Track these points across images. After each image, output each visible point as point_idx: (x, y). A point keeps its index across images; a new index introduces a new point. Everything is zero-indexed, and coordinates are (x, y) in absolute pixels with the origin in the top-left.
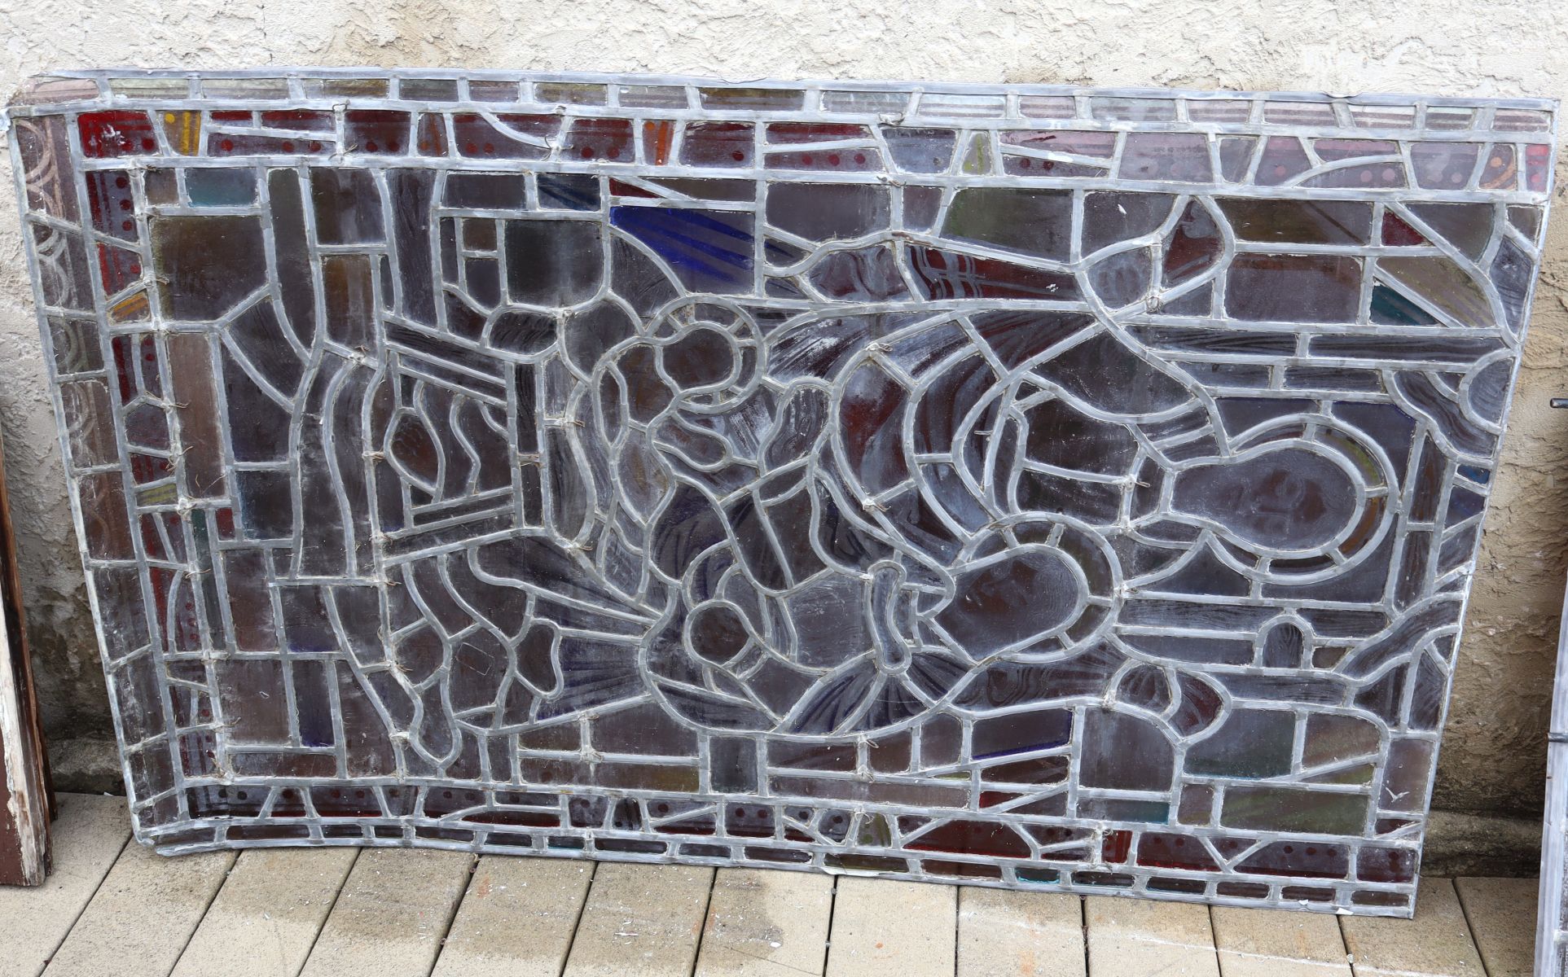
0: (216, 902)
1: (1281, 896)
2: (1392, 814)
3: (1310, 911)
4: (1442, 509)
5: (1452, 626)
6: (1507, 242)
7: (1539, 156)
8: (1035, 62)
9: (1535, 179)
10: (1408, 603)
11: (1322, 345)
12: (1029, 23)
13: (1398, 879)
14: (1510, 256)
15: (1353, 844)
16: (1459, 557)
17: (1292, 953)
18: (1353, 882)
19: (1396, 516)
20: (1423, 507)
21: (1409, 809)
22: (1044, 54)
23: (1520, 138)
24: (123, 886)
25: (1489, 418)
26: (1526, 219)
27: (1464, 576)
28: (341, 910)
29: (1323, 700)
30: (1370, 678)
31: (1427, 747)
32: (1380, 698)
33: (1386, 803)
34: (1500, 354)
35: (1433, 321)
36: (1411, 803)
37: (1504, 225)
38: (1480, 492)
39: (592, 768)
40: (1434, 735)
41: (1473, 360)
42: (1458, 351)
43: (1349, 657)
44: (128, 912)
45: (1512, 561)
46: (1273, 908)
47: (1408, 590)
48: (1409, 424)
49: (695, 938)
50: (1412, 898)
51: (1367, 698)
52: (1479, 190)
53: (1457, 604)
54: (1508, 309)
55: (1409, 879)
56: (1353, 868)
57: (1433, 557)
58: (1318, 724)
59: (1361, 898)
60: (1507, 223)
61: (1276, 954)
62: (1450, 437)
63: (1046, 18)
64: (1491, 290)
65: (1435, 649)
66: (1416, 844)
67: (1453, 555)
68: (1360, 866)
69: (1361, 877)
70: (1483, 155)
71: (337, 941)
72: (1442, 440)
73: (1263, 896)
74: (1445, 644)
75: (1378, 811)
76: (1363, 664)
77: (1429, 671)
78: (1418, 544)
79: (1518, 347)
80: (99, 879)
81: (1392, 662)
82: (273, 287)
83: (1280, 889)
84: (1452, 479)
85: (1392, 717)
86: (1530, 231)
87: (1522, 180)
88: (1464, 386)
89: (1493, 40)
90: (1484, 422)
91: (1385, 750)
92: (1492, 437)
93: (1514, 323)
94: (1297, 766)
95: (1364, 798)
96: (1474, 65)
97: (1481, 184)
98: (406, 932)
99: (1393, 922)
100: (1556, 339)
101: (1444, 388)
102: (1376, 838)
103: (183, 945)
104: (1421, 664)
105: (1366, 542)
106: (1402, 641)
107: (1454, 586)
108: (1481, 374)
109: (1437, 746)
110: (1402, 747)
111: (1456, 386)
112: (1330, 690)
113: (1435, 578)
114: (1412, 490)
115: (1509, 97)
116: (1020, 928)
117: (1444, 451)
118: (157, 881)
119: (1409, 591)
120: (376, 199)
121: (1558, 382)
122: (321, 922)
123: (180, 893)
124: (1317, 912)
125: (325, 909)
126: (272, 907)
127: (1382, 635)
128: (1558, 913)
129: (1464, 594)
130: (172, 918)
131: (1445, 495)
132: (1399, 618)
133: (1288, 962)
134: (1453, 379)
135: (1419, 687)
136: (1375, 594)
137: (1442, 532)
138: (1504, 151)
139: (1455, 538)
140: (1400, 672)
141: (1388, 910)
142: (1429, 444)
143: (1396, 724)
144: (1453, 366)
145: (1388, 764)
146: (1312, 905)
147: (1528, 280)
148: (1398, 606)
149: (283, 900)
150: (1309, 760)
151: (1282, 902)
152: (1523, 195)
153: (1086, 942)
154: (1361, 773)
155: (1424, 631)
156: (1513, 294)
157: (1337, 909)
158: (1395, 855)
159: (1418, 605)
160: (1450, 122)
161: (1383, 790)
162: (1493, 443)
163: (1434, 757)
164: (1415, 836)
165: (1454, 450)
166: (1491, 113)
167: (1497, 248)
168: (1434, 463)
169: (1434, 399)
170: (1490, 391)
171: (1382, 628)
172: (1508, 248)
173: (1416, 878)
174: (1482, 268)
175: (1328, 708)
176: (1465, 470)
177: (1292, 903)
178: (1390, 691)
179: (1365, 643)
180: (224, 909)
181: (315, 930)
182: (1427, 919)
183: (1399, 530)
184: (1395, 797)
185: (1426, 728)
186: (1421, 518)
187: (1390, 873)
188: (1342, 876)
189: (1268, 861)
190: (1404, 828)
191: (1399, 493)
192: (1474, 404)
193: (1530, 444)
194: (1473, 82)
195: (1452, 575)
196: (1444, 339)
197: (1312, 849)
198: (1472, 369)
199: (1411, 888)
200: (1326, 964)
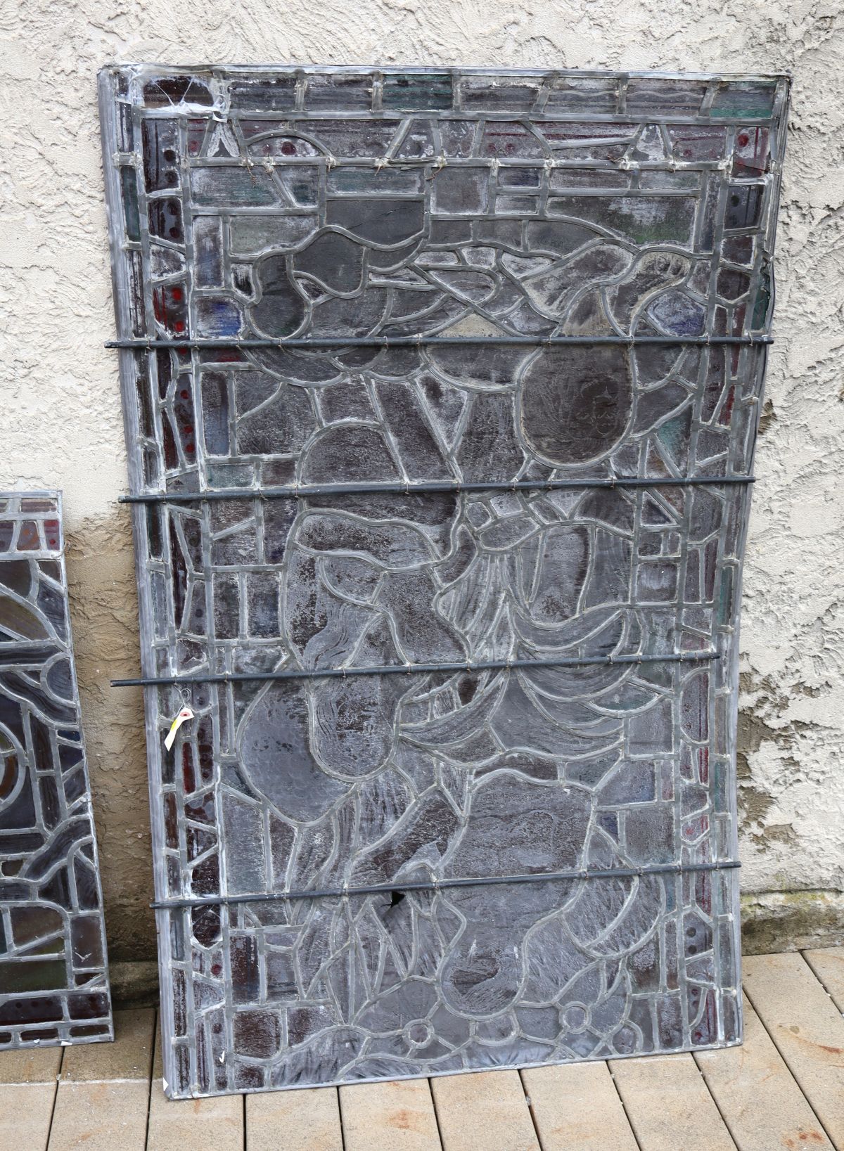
1: (20, 1039)
2: (84, 970)
3: (43, 1047)
4: (56, 760)
5: (88, 837)
6: (43, 584)
7: (51, 525)
9: (53, 544)
10: (54, 825)
13: (98, 1015)
14: (47, 593)
15: (62, 995)
16: (78, 791)
17: (17, 1080)
18: (68, 1021)
19: (27, 768)
20: (44, 760)
21: (94, 965)
23: (40, 517)
25: (66, 698)
26: (51, 568)
27: (86, 803)
29: (17, 898)
30: (44, 879)
31: (96, 921)
32: (55, 890)
33: (78, 963)
34: (59, 656)
35: (10, 639)
36: (95, 960)
37: (38, 573)
38: (77, 747)
40: (99, 911)
41: (43, 661)
42: (28, 656)
43: (26, 866)
45: (137, 787)
46: (16, 1048)
47: (52, 816)
48: (16, 706)
50: (111, 1027)
51: (46, 892)
52: (17, 552)
53: (87, 822)
54: (55, 626)
55: (106, 1014)
56: (66, 1012)
57: (61, 793)
58: (18, 914)
59: (76, 1032)
60: (40, 572)
61: (6, 1082)
62: (45, 712)
64: (41, 614)
65: (82, 854)
66: (104, 989)
67: (74, 790)
68: (71, 1010)
69: (73, 1017)
70: (17, 529)
72: (40, 714)
73: (8, 1041)
74: (87, 849)
75: (74, 969)
76: (37, 870)
77: (81, 869)
78: (48, 785)
79: (68, 651)
81: (56, 866)
83: (19, 1035)
84: (57, 741)
85: (67, 903)
86: (57, 576)
87: (43, 543)
88: (43, 679)
89: (15, 454)
90: (64, 701)
91: (68, 928)
92: (73, 710)
93: (63, 636)
94: (11, 946)
95: (61, 963)
96: (9, 470)
97: (18, 548)
99: (100, 1046)
100: (119, 640)
101: (31, 681)
102: (76, 988)
104: (76, 865)
105: (13, 787)
106: (59, 849)
107: (81, 810)
108: (51, 669)
109: (102, 919)
110: (78, 923)
111: (38, 679)
112: (19, 891)
113: (66, 806)
114: (32, 749)
115: (39, 490)
117: (44, 722)
119: (53, 818)
121: (128, 668)
124: (48, 1046)
127: (44, 849)
128: (173, 1025)
129: (90, 815)
131: (55, 751)
132: (50, 835)
133: (11, 1087)
134: (35, 675)
135: (79, 881)
136: (31, 821)
137: (62, 776)
138: (29, 526)
139: (72, 778)
140: (63, 872)
141: (96, 1038)
142: (33, 718)
143: (71, 909)
144: (32, 666)
145: (73, 935)
146: (43, 1042)
147: (63, 607)
148: (48, 828)
150: (19, 941)
151: (22, 1043)
152: (46, 553)
154: (57, 945)
155: (71, 842)
156: (56, 617)
157: (60, 1042)
158: (94, 998)
159: (61, 825)
161: (74, 955)
162: (75, 714)
163: (102, 927)
164: (103, 983)
165: (51, 721)
166: (18, 502)
167: (37, 588)
168: (41, 733)
169: (27, 689)
170: (61, 680)
171: (42, 843)
172: (45, 587)
173: (110, 1013)
174: (32, 601)
175: (22, 903)
176: (63, 733)
177: (29, 1043)
178: (61, 886)
179: (33, 855)
182: (124, 1041)
183: (32, 777)
184: (83, 958)
185: (91, 908)
186: (44, 768)
187: (92, 1012)
188: (60, 1018)
189: (5, 1015)
190: (95, 978)
191: (26, 752)
192: (55, 691)
193: (124, 710)
194: (12, 481)
195: (77, 803)
196: (20, 649)
197: (35, 1002)
198: (45, 666)
199: (108, 1020)
200: (38, 1084)
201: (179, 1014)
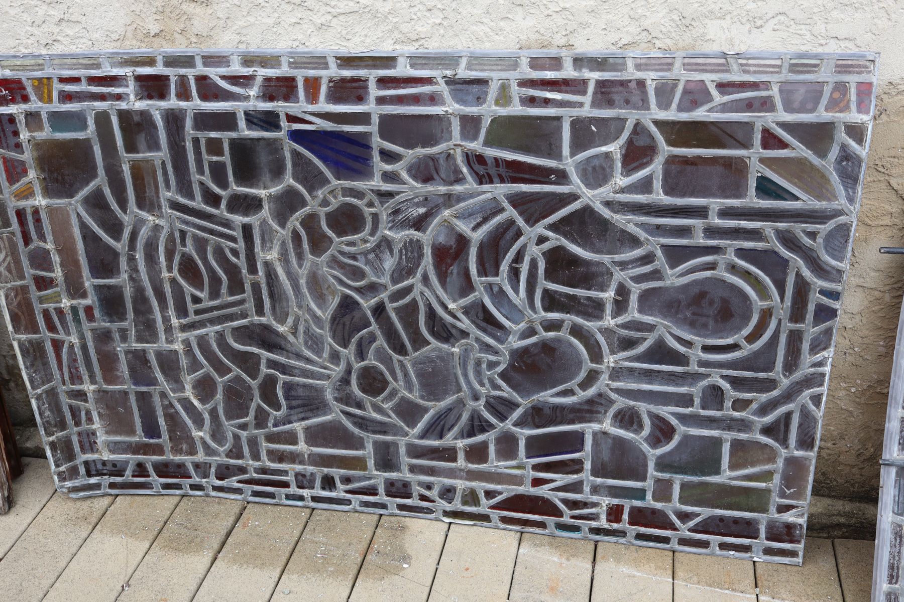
0: (98, 526)
1: (717, 548)
2: (787, 502)
3: (736, 558)
4: (810, 316)
5: (820, 388)
6: (844, 147)
7: (865, 89)
8: (537, 36)
9: (862, 107)
10: (790, 374)
11: (726, 213)
12: (531, 11)
13: (791, 542)
14: (846, 156)
15: (762, 520)
16: (822, 346)
17: (720, 586)
18: (763, 541)
19: (780, 320)
20: (797, 314)
21: (797, 499)
22: (542, 31)
23: (852, 79)
24: (50, 515)
25: (837, 260)
26: (856, 132)
27: (826, 359)
28: (164, 534)
29: (739, 431)
30: (769, 419)
31: (807, 462)
32: (774, 430)
33: (783, 495)
34: (842, 219)
35: (797, 198)
36: (799, 495)
37: (842, 136)
38: (834, 307)
39: (306, 456)
40: (812, 454)
41: (825, 223)
42: (814, 217)
43: (754, 406)
44: (50, 531)
45: (864, 346)
46: (713, 554)
47: (790, 366)
48: (785, 263)
49: (360, 560)
50: (801, 554)
51: (767, 431)
52: (825, 114)
53: (823, 375)
54: (846, 190)
55: (799, 542)
56: (763, 533)
57: (806, 346)
58: (737, 446)
59: (768, 551)
60: (844, 135)
61: (710, 586)
62: (812, 272)
63: (542, 7)
64: (835, 178)
65: (810, 402)
66: (802, 521)
67: (819, 345)
68: (767, 533)
69: (768, 539)
70: (827, 91)
71: (159, 553)
72: (807, 273)
73: (707, 548)
74: (816, 399)
75: (778, 499)
76: (764, 410)
77: (806, 415)
78: (795, 338)
79: (854, 215)
80: (38, 509)
81: (782, 410)
82: (102, 179)
83: (717, 544)
84: (815, 298)
85: (784, 442)
86: (860, 140)
87: (853, 106)
88: (820, 240)
89: (835, 14)
90: (834, 263)
91: (780, 464)
92: (840, 272)
93: (851, 200)
94: (725, 471)
95: (768, 491)
96: (823, 31)
97: (826, 110)
98: (197, 549)
99: (789, 567)
100: (887, 207)
101: (807, 241)
102: (776, 516)
103: (75, 552)
104: (801, 411)
105: (761, 335)
106: (789, 396)
107: (820, 364)
108: (830, 232)
109: (814, 462)
110: (791, 462)
111: (814, 240)
112: (743, 425)
113: (807, 359)
114: (789, 304)
115: (849, 52)
116: (554, 561)
117: (809, 280)
118: (69, 512)
119: (791, 366)
120: (155, 127)
121: (889, 234)
122: (152, 541)
123: (79, 520)
124: (741, 559)
125: (156, 533)
126: (127, 531)
127: (775, 393)
128: (886, 573)
129: (827, 369)
130: (72, 535)
131: (811, 308)
132: (785, 382)
133: (717, 592)
134: (812, 235)
135: (800, 425)
136: (770, 367)
137: (810, 330)
138: (841, 87)
139: (820, 334)
140: (788, 416)
141: (786, 560)
142: (798, 275)
143: (787, 448)
144: (811, 227)
145: (783, 471)
146: (737, 554)
147: (859, 172)
148: (784, 375)
149: (134, 526)
150: (732, 467)
151: (718, 551)
152: (855, 117)
153: (593, 572)
154: (767, 476)
155: (802, 391)
156: (849, 181)
157: (753, 558)
158: (789, 527)
159: (797, 375)
160: (805, 69)
161: (780, 487)
162: (841, 276)
163: (812, 468)
164: (802, 515)
165: (815, 280)
166: (832, 63)
167: (837, 152)
168: (802, 289)
169: (800, 248)
170: (837, 243)
171: (775, 388)
172: (845, 151)
173: (803, 542)
174: (828, 165)
175: (743, 436)
176: (823, 292)
177: (725, 553)
178: (782, 427)
179: (764, 397)
180: (101, 531)
181: (148, 546)
182: (810, 567)
183: (782, 329)
184: (788, 492)
185: (806, 450)
186: (796, 322)
187: (786, 538)
188: (756, 538)
189: (708, 527)
190: (794, 510)
191: (782, 307)
192: (827, 251)
193: (872, 274)
194: (823, 42)
195: (819, 357)
196: (805, 210)
197: (736, 521)
198: (824, 229)
199: (800, 547)
200: (741, 595)
201: (893, 564)
